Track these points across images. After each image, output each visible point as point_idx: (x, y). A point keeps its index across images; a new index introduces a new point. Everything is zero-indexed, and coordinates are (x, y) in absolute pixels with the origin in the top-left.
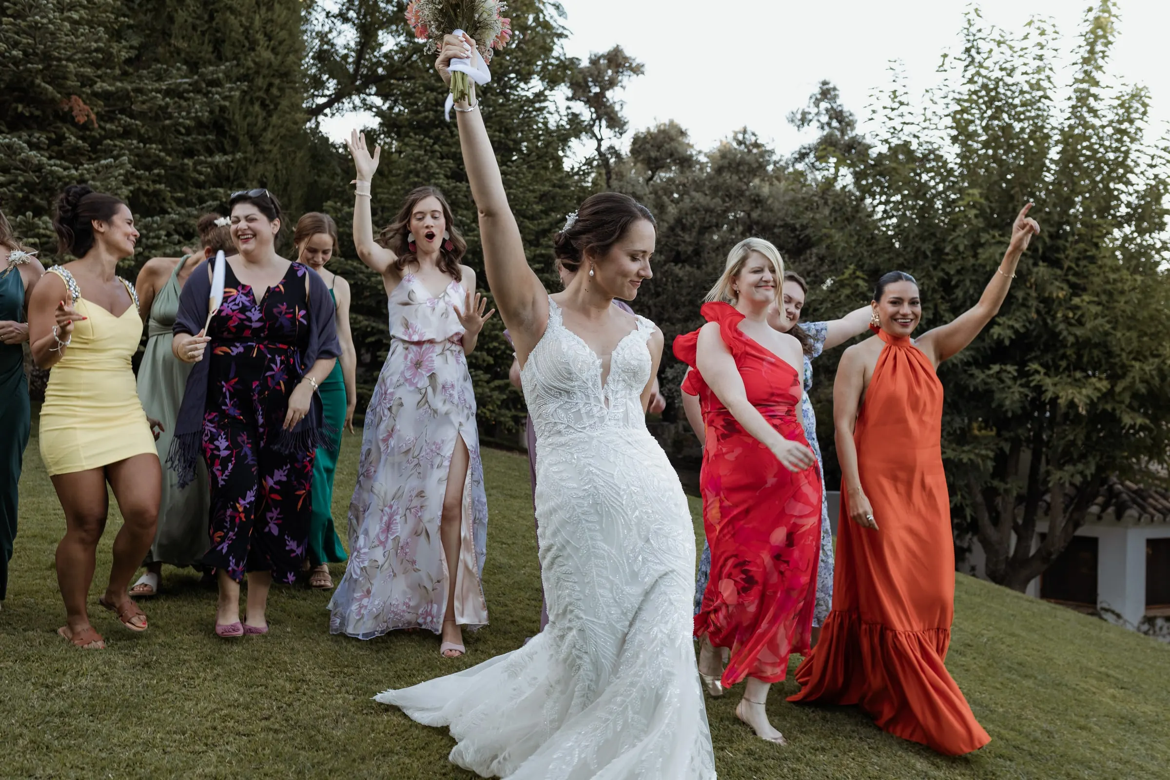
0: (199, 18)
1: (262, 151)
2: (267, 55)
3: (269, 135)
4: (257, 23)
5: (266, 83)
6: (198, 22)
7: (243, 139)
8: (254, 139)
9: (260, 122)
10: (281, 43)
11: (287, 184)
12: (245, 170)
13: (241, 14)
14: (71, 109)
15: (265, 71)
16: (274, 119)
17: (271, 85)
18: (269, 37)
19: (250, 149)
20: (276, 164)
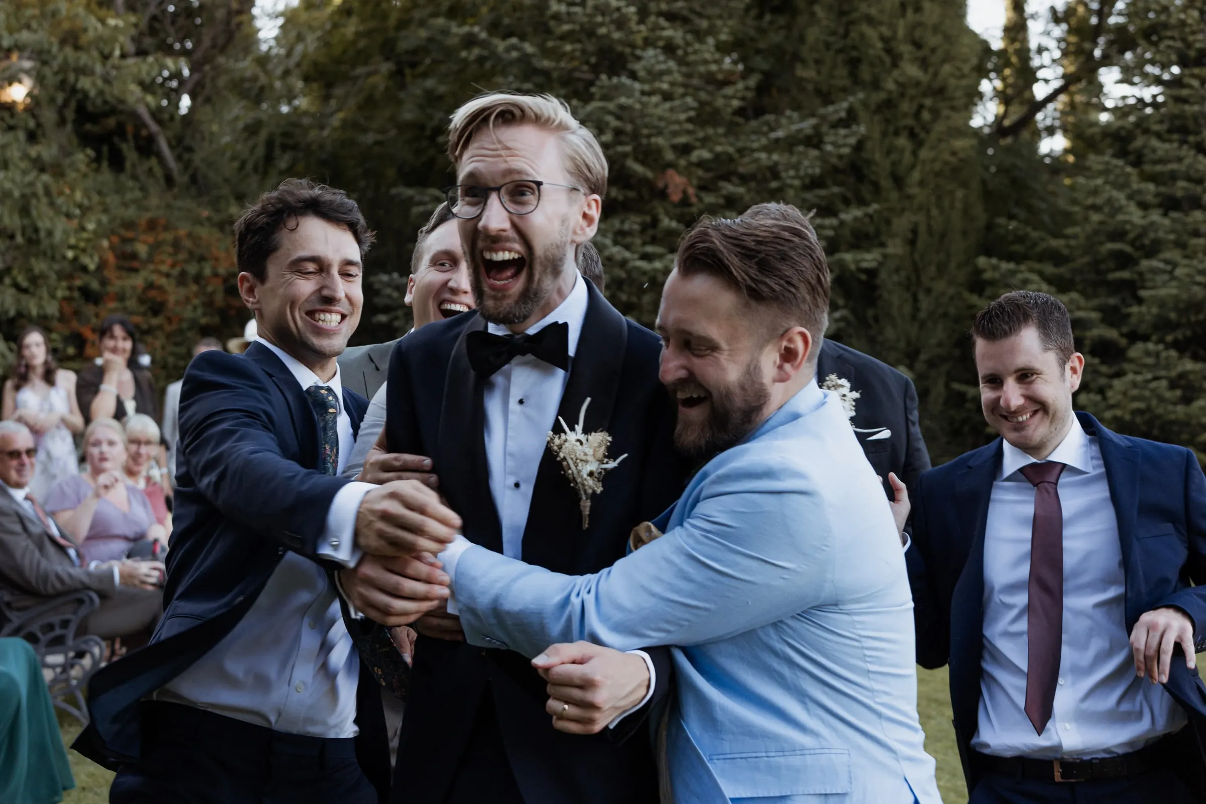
0: (834, 33)
1: (910, 197)
2: (912, 71)
3: (916, 176)
4: (901, 32)
5: (914, 106)
6: (831, 39)
7: (886, 183)
8: (898, 181)
9: (907, 158)
10: (933, 50)
11: (943, 235)
12: (888, 222)
13: (881, 23)
14: (666, 187)
15: (912, 92)
16: (924, 154)
17: (921, 107)
18: (918, 45)
19: (894, 195)
20: (928, 211)
